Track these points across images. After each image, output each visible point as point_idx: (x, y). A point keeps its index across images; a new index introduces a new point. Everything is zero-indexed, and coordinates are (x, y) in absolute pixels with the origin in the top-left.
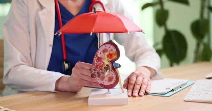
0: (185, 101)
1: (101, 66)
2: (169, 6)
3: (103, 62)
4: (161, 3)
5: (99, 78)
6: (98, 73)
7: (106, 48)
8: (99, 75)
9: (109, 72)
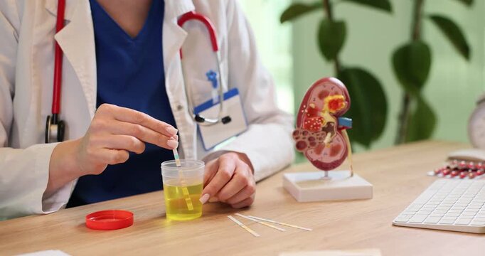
0: (394, 225)
1: (317, 126)
2: (343, 11)
3: (320, 118)
4: (328, 6)
5: (312, 150)
6: (310, 139)
7: (325, 89)
8: (313, 144)
9: (331, 136)
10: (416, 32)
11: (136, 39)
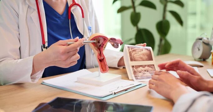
10: (164, 17)
11: (62, 15)
